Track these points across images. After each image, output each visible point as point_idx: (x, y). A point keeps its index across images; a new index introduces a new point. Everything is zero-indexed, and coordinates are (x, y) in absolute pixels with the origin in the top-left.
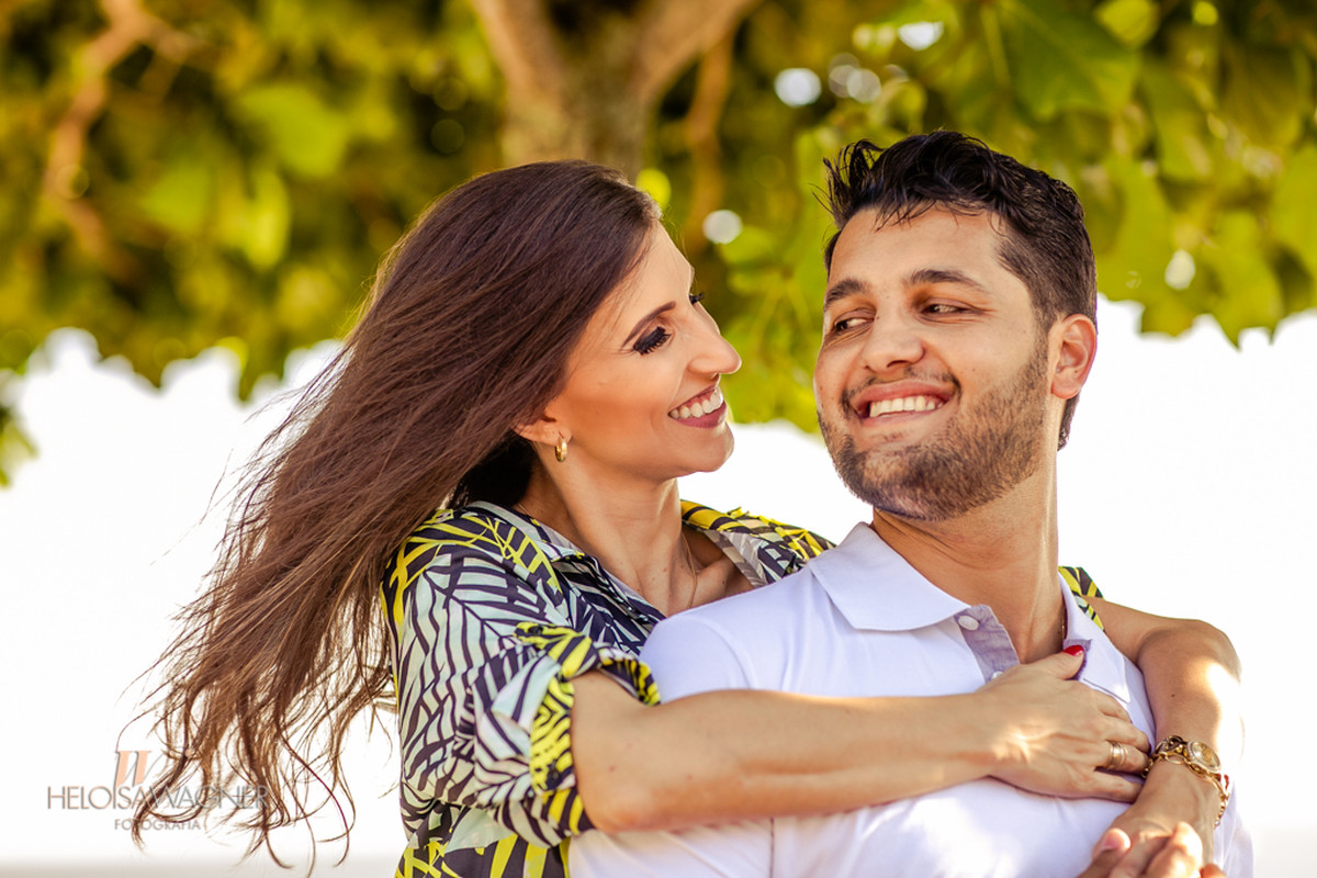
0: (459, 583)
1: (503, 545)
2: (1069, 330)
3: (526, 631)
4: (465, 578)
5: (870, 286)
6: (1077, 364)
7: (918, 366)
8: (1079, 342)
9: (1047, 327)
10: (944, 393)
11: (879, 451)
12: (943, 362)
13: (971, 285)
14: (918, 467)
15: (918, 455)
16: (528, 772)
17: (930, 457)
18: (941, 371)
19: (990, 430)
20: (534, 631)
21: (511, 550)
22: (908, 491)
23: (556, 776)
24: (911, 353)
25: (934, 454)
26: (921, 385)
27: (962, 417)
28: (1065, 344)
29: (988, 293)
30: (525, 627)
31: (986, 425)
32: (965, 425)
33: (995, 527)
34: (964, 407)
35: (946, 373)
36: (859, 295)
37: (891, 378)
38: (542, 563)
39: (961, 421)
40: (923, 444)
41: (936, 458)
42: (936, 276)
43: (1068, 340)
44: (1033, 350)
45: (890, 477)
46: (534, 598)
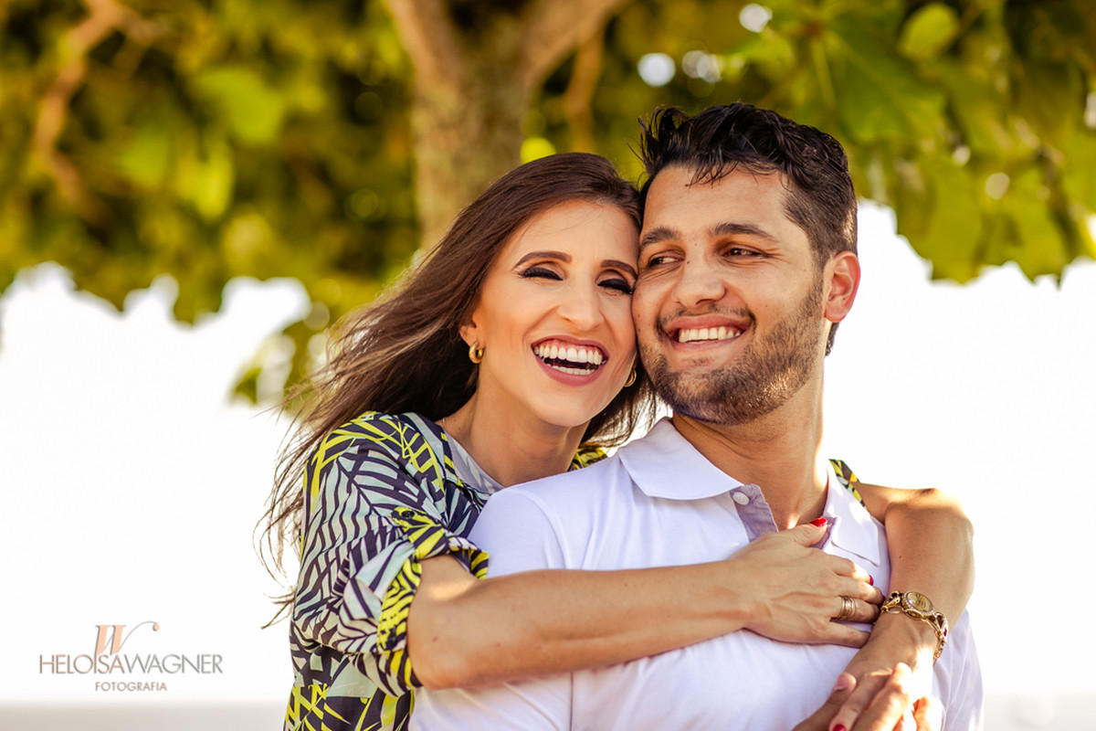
0: (361, 469)
1: (405, 446)
2: (839, 264)
3: (400, 514)
4: (366, 466)
5: (680, 234)
6: (844, 292)
7: (720, 303)
8: (847, 274)
9: (822, 265)
10: (742, 324)
11: (689, 374)
12: (742, 300)
13: (764, 237)
14: (722, 387)
15: (722, 377)
16: (376, 633)
17: (732, 378)
18: (740, 307)
19: (778, 354)
20: (406, 516)
21: (411, 451)
22: (712, 407)
23: (394, 639)
24: (715, 293)
25: (733, 375)
26: (723, 318)
27: (756, 344)
28: (835, 275)
29: (776, 242)
30: (400, 510)
31: (775, 350)
32: (759, 351)
33: (773, 429)
34: (758, 336)
35: (744, 308)
36: (671, 241)
37: (698, 312)
38: (433, 466)
39: (756, 348)
40: (725, 368)
41: (736, 379)
42: (736, 228)
43: (838, 273)
44: (812, 285)
45: (699, 394)
46: (416, 491)
